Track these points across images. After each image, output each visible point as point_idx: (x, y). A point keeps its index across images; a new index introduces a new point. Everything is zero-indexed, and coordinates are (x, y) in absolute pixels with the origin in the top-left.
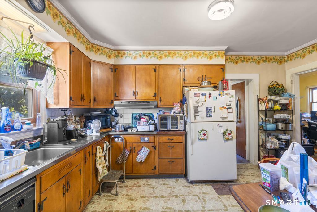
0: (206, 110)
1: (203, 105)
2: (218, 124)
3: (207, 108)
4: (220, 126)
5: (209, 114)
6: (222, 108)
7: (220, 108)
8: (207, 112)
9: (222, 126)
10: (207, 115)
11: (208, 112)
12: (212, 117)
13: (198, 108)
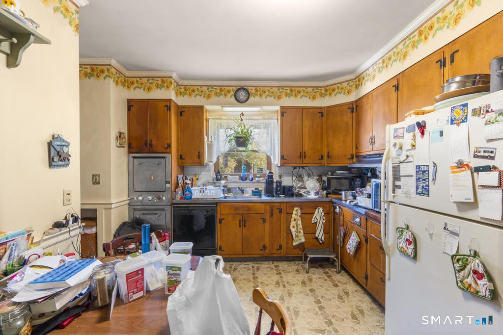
0: (414, 173)
1: (410, 159)
2: (446, 224)
3: (417, 166)
4: (451, 233)
5: (421, 184)
6: (458, 167)
7: (452, 168)
8: (418, 180)
9: (457, 235)
10: (417, 187)
11: (419, 178)
12: (428, 195)
13: (399, 166)
